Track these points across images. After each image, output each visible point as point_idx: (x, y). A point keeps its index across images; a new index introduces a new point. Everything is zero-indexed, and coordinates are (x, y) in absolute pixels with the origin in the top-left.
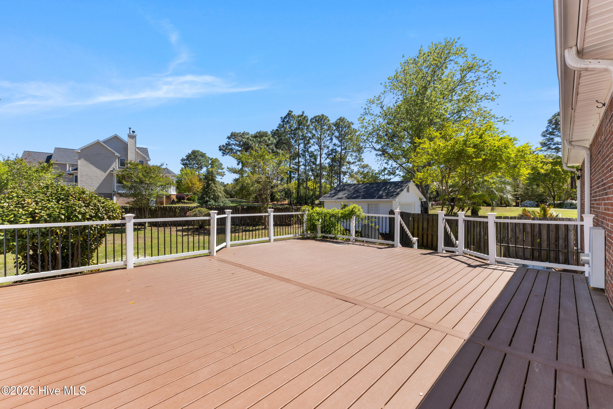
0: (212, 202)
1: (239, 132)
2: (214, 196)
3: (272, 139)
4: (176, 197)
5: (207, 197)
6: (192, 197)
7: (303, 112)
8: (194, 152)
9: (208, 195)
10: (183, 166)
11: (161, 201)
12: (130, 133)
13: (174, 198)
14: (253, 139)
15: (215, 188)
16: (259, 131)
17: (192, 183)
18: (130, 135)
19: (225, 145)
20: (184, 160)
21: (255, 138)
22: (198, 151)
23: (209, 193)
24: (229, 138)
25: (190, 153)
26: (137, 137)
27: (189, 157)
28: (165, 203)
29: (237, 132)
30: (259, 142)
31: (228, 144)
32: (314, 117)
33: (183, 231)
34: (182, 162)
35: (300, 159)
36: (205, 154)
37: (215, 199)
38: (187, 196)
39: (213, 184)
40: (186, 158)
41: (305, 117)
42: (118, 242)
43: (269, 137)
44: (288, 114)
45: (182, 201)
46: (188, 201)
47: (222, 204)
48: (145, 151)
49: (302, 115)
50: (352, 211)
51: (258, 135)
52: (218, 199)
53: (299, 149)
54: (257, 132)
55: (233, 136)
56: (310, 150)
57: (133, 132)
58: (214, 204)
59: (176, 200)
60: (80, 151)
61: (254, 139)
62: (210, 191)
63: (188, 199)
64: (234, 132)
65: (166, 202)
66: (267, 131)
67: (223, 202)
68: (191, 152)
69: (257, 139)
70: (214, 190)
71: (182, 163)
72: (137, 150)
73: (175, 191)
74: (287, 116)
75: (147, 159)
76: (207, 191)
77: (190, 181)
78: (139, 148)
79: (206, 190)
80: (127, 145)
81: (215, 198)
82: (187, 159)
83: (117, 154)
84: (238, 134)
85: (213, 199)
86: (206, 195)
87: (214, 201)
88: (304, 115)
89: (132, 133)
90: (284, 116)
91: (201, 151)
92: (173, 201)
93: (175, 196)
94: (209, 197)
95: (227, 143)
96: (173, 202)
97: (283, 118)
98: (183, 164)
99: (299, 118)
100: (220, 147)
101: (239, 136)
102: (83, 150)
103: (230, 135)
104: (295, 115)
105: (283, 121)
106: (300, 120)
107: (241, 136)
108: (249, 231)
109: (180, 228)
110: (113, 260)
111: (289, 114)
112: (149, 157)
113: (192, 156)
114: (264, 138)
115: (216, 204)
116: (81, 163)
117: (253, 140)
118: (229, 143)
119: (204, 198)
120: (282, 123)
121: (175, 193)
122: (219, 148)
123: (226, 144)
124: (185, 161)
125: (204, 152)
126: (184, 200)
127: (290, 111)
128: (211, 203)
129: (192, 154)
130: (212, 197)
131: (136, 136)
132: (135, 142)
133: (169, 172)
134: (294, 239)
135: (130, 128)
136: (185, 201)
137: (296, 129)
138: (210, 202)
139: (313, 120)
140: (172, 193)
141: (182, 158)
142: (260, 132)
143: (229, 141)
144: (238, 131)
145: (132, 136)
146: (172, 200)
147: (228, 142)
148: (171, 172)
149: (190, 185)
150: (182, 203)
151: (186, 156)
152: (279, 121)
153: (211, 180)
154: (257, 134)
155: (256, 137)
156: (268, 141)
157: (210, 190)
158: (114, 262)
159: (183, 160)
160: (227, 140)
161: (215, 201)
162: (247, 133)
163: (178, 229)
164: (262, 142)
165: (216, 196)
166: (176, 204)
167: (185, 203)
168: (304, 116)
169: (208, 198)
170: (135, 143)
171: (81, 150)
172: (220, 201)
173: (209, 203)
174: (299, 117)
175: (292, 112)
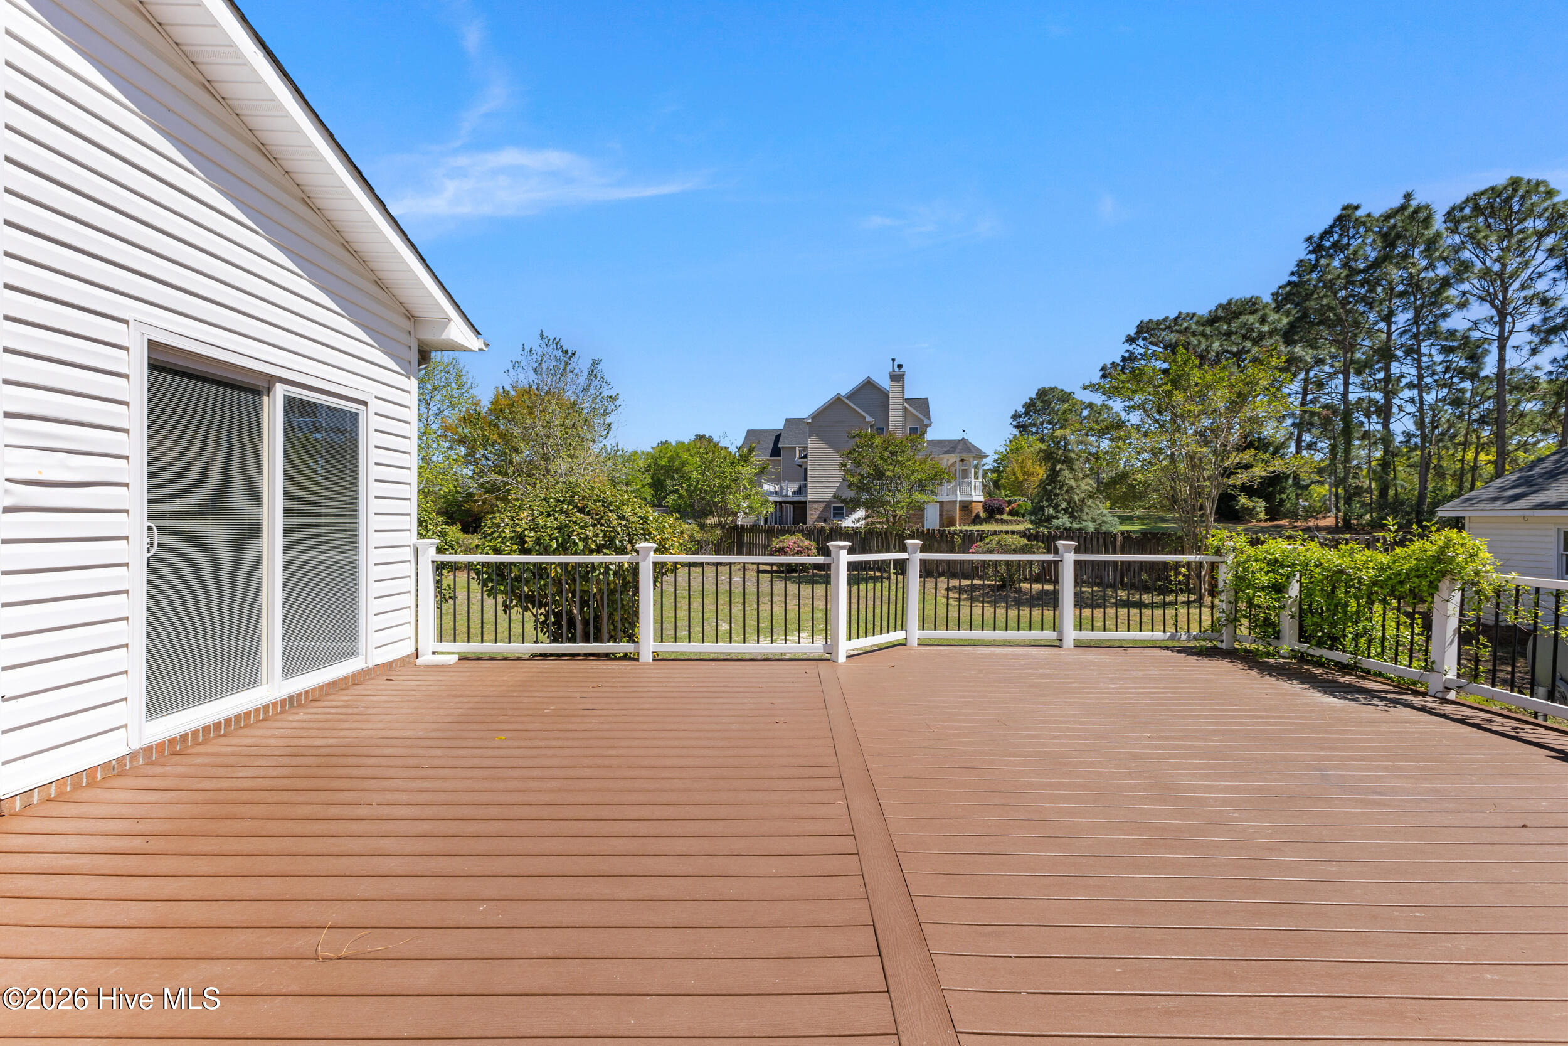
0: (1064, 520)
1: (1161, 318)
2: (1069, 503)
3: (1273, 317)
4: (983, 506)
5: (1050, 505)
6: (1021, 507)
7: (1408, 196)
8: (1042, 393)
9: (1052, 501)
10: (1016, 432)
11: (950, 518)
12: (893, 371)
13: (979, 509)
14: (1201, 328)
15: (1073, 483)
16: (1224, 301)
17: (1025, 473)
18: (894, 373)
19: (1118, 360)
20: (1020, 416)
21: (1211, 325)
22: (1053, 389)
23: (1057, 495)
24: (1131, 340)
25: (1034, 396)
26: (905, 377)
27: (1030, 407)
28: (958, 522)
29: (1155, 318)
30: (1225, 334)
31: (1129, 358)
32: (1467, 200)
33: (960, 590)
34: (1015, 420)
35: (1395, 368)
36: (1070, 394)
37: (1072, 512)
38: (1009, 503)
39: (1066, 473)
40: (1023, 410)
41: (1416, 211)
42: (820, 604)
43: (1261, 313)
44: (1340, 219)
45: (998, 516)
46: (1010, 518)
47: (1091, 527)
48: (922, 405)
49: (1403, 208)
50: (1437, 559)
51: (1220, 313)
52: (1081, 510)
53: (1389, 334)
54: (1220, 305)
55: (1145, 330)
56: (1445, 325)
57: (900, 366)
58: (1068, 525)
59: (982, 515)
60: (810, 421)
61: (1208, 329)
62: (1058, 491)
63: (1011, 513)
64: (1146, 319)
65: (960, 519)
66: (1256, 294)
67: (1094, 520)
68: (1037, 394)
69: (1218, 329)
70: (1071, 488)
71: (1015, 423)
72: (906, 405)
73: (981, 493)
74: (1332, 227)
75: (926, 422)
76: (1051, 491)
77: (1022, 467)
78: (908, 401)
79: (1049, 488)
80: (888, 396)
81: (1073, 508)
82: (1027, 413)
83: (869, 419)
84: (1158, 323)
85: (1065, 510)
86: (1047, 501)
87: (1070, 517)
88: (1414, 203)
89: (896, 369)
90: (1317, 232)
91: (1060, 387)
92: (977, 516)
93: (981, 504)
94: (1056, 507)
95: (1127, 355)
96: (977, 520)
97: (1316, 239)
98: (1017, 427)
99: (1392, 221)
100: (1103, 369)
101: (1164, 330)
102: (817, 416)
103: (1135, 330)
104: (1369, 215)
105: (1318, 249)
106: (1394, 226)
107: (1169, 327)
108: (1140, 605)
109: (955, 583)
110: (769, 639)
111: (1346, 219)
112: (929, 418)
113: (1039, 405)
114: (1243, 318)
115: (1075, 526)
116: (812, 443)
117: (1203, 334)
118: (1132, 353)
119: (1042, 509)
120: (1313, 257)
121: (982, 498)
122: (1101, 373)
123: (1124, 359)
124: (1021, 419)
125: (1068, 390)
126: (1002, 513)
127: (1345, 208)
128: (1059, 522)
129: (1039, 399)
130: (1064, 505)
131: (903, 375)
132: (903, 388)
133: (968, 447)
134: (1167, 648)
135: (893, 360)
136: (1005, 517)
137: (1377, 264)
138: (1058, 519)
139: (1462, 209)
140: (975, 498)
141: (1013, 413)
142: (1230, 303)
143: (1131, 348)
144: (1158, 316)
145: (897, 377)
146: (974, 514)
147: (1127, 351)
148: (972, 449)
149: (1021, 478)
150: (997, 521)
151: (1023, 406)
152: (1301, 252)
153: (1063, 462)
154: (1220, 310)
155: (1213, 320)
156: (1257, 325)
157: (1060, 489)
158: (772, 643)
159: (1016, 416)
160: (1127, 346)
161: (1073, 517)
162: (1188, 314)
163: (950, 585)
164: (1236, 333)
165: (1075, 503)
166: (981, 524)
167: (1003, 521)
168: (1411, 210)
169: (1051, 511)
170: (903, 390)
171: (812, 418)
172: (1085, 518)
173: (1055, 522)
174: (1387, 217)
175: (1357, 208)
